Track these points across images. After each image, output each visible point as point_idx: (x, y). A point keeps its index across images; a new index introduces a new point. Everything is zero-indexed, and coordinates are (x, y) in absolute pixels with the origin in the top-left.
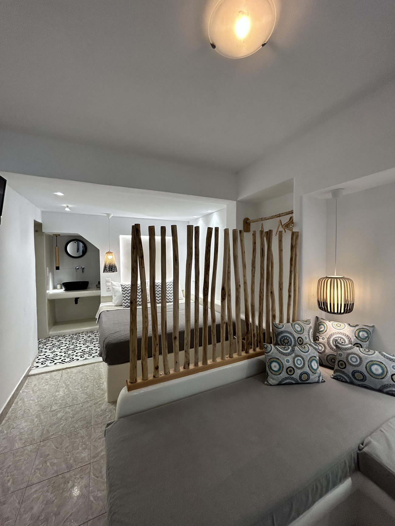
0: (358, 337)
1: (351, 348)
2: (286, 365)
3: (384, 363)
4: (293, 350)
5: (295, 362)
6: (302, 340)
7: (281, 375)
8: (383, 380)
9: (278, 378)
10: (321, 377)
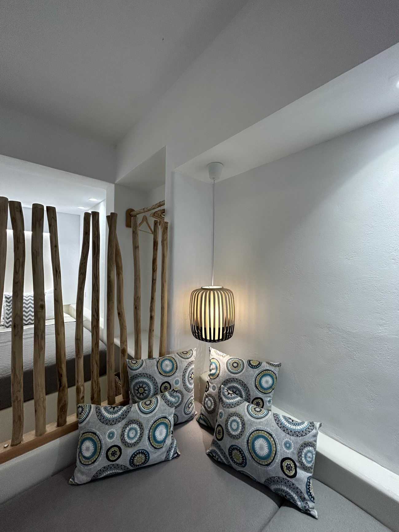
2: (106, 444)
3: (274, 436)
5: (126, 434)
6: (168, 386)
7: (96, 464)
8: (270, 468)
9: (90, 470)
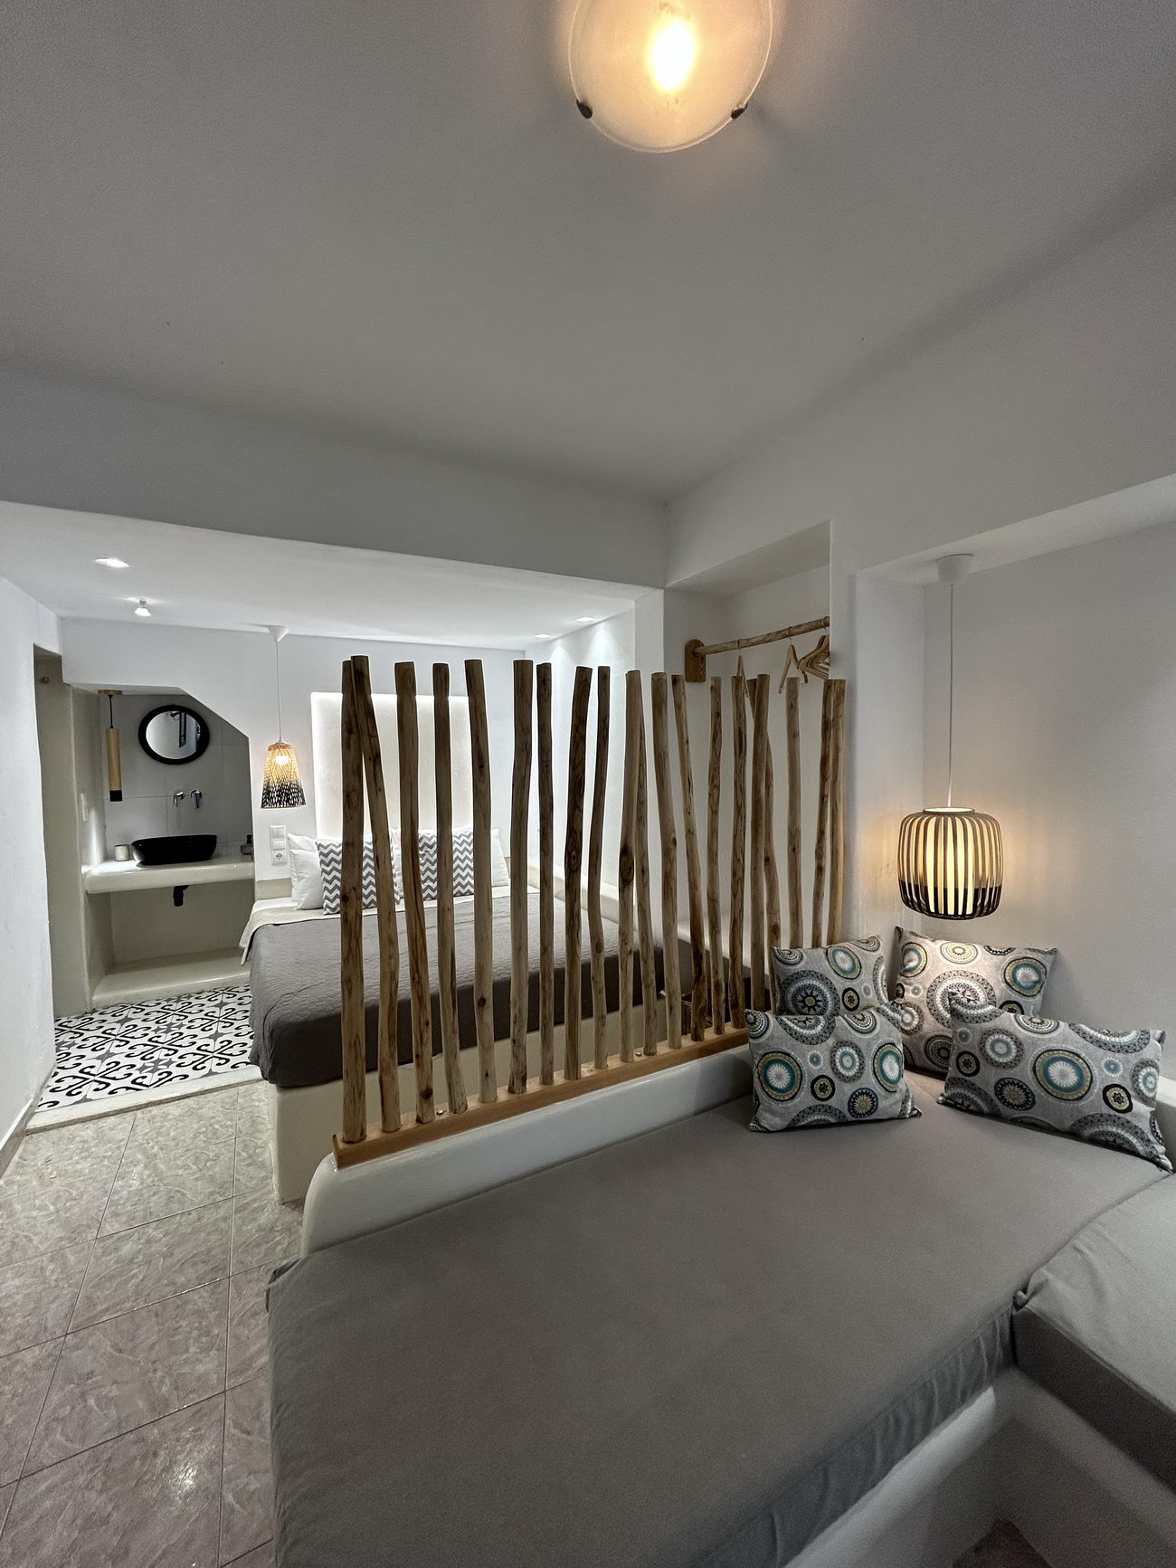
0: (1012, 983)
1: (993, 1016)
2: (810, 1073)
3: (1083, 1055)
4: (830, 1028)
5: (837, 1060)
6: (855, 997)
7: (796, 1100)
8: (1082, 1103)
9: (787, 1108)
10: (910, 1103)
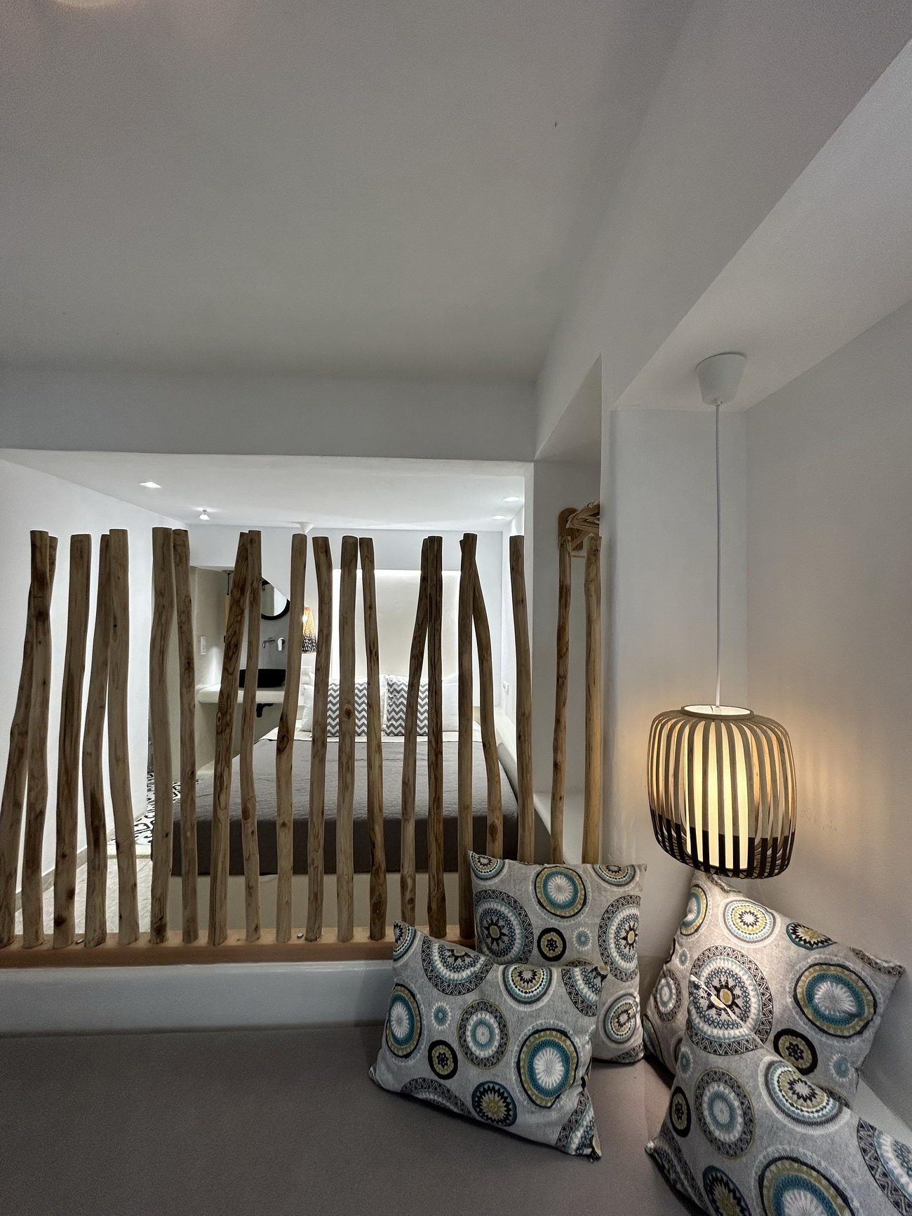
0: (804, 1001)
4: (478, 979)
5: (469, 1028)
6: (559, 943)
10: (579, 1134)
